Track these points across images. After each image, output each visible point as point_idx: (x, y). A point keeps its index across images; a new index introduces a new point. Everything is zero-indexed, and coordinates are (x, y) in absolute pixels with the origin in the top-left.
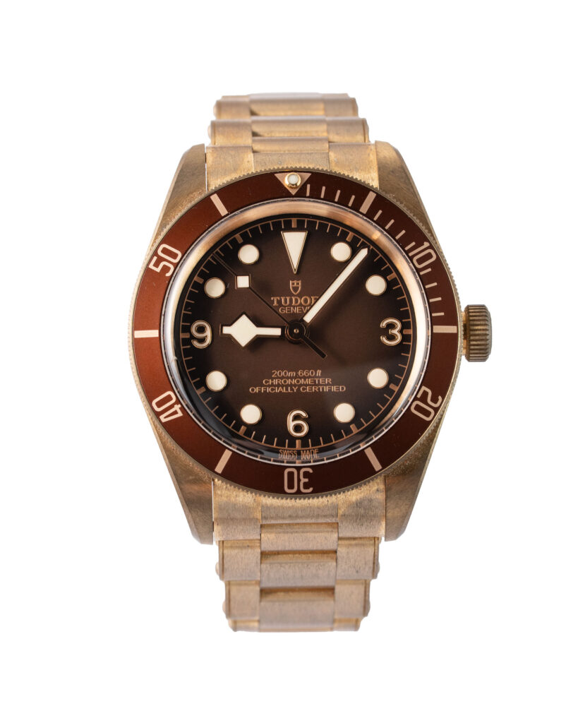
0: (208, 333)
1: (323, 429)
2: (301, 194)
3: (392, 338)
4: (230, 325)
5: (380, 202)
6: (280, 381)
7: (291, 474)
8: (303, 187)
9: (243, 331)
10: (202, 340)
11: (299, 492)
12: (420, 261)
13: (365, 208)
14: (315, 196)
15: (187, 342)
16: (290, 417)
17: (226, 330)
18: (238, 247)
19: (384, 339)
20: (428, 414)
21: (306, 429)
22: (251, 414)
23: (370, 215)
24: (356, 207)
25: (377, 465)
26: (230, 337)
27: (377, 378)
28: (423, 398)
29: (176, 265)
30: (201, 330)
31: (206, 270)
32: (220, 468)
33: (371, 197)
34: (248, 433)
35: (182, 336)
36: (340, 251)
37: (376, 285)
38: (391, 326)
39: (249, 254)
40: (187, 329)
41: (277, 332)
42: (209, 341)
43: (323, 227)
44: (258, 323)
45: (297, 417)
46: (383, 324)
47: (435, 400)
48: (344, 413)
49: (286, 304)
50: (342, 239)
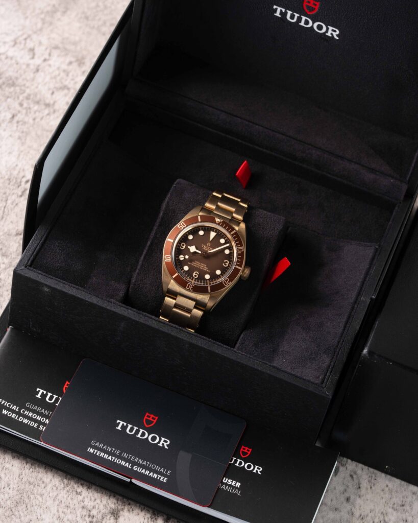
0: (185, 246)
1: (201, 278)
2: (219, 224)
3: (226, 265)
4: (190, 246)
5: (236, 233)
6: (196, 264)
7: (189, 285)
8: (220, 223)
9: (193, 249)
10: (182, 247)
11: (189, 289)
12: (239, 250)
13: (232, 233)
14: (222, 226)
15: (179, 246)
16: (195, 273)
17: (189, 247)
18: (199, 230)
19: (224, 264)
20: (226, 284)
21: (197, 277)
22: (186, 268)
23: (232, 235)
24: (230, 232)
25: (209, 291)
26: (189, 249)
27: (218, 272)
28: (226, 281)
29: (184, 228)
30: (183, 245)
31: (190, 232)
32: (174, 277)
33: (234, 231)
34: (184, 272)
35: (179, 245)
36: (222, 241)
37: (227, 252)
38: (226, 262)
39: (201, 233)
40: (180, 244)
41: (200, 252)
42: (184, 248)
43: (221, 234)
44: (197, 248)
45: (196, 273)
46: (225, 261)
47: (229, 282)
48: (207, 277)
49: (205, 247)
50: (224, 238)
